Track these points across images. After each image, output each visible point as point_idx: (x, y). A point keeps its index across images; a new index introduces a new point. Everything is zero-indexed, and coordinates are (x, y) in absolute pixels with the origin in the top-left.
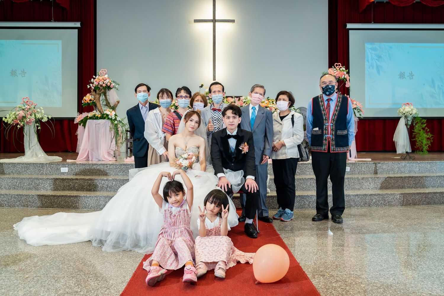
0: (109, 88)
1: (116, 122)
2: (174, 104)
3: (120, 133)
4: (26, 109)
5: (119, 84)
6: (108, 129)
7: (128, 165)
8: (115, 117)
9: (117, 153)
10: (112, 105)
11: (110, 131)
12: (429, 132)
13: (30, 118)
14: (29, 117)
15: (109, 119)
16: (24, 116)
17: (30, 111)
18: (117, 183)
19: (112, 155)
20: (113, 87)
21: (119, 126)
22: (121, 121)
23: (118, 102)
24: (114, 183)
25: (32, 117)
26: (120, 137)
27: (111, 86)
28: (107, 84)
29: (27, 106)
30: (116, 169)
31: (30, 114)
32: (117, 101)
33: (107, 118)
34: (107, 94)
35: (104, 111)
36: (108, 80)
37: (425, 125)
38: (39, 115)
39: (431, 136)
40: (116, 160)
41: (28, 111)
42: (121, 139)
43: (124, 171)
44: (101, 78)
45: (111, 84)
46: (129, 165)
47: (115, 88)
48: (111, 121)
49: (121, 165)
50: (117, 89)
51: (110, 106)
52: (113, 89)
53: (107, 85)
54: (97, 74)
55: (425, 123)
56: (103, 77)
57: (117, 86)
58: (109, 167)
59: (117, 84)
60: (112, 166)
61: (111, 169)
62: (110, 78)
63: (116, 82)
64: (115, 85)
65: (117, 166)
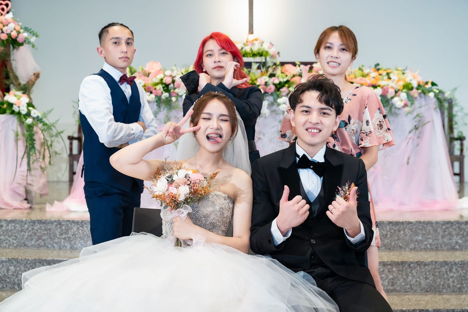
0: (15, 42)
1: (29, 121)
2: (162, 80)
3: (37, 145)
5: (38, 33)
6: (12, 136)
7: (49, 223)
8: (27, 108)
10: (23, 82)
11: (17, 140)
15: (13, 112)
18: (18, 269)
19: (20, 195)
20: (25, 41)
21: (35, 129)
22: (41, 119)
23: (37, 76)
24: (12, 268)
26: (37, 154)
27: (20, 39)
28: (10, 34)
30: (21, 231)
32: (34, 74)
33: (8, 111)
36: (12, 25)
40: (31, 208)
42: (41, 160)
43: (40, 238)
45: (19, 33)
46: (52, 223)
47: (29, 43)
48: (17, 118)
49: (34, 222)
50: (33, 46)
51: (20, 84)
52: (24, 45)
53: (11, 37)
57: (33, 39)
58: (6, 228)
59: (32, 33)
60: (11, 226)
61: (10, 231)
62: (18, 19)
63: (31, 29)
64: (29, 37)
65: (24, 226)
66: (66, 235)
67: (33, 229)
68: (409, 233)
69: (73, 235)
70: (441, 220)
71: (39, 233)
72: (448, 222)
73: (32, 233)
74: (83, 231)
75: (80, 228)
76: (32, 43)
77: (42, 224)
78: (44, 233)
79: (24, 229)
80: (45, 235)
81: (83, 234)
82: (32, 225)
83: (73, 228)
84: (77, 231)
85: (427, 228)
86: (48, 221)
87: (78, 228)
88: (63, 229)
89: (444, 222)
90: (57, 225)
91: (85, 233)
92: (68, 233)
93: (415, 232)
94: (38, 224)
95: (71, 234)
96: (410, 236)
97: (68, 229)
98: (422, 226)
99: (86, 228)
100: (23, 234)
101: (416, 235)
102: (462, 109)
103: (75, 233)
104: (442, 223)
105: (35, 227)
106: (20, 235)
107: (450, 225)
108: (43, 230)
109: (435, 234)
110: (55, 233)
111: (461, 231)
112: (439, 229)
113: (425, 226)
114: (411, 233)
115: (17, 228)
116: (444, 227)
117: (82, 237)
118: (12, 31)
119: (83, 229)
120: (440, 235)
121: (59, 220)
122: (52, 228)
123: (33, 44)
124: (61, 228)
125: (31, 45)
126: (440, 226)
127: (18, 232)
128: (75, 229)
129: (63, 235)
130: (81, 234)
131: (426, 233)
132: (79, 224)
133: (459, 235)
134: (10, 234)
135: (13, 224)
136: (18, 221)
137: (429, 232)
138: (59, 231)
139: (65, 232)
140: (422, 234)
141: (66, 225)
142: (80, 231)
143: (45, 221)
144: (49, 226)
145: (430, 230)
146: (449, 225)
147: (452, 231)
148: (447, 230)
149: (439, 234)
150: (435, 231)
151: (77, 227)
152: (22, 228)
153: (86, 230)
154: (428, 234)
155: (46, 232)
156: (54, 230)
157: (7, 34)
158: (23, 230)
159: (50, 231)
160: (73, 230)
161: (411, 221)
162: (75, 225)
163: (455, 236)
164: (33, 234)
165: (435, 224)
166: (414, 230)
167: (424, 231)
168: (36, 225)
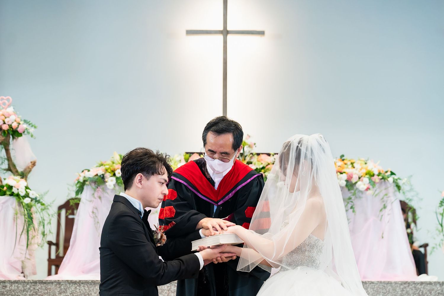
0: (15, 133)
1: (28, 201)
3: (36, 224)
5: (36, 125)
8: (25, 190)
9: (28, 264)
10: (20, 170)
11: (15, 219)
15: (12, 194)
19: (17, 269)
20: (24, 132)
21: (34, 208)
22: (39, 200)
23: (34, 163)
27: (20, 130)
28: (11, 125)
30: (24, 291)
32: (31, 162)
33: (8, 193)
34: (11, 147)
35: (3, 180)
36: (13, 118)
45: (19, 124)
47: (28, 133)
48: (17, 199)
49: (35, 282)
50: (32, 136)
51: (17, 171)
52: (23, 135)
53: (12, 128)
57: (32, 130)
58: (10, 288)
59: (31, 125)
60: (15, 286)
61: (14, 291)
62: (18, 113)
63: (30, 122)
64: (28, 128)
65: (26, 286)
66: (64, 294)
67: (34, 288)
68: (371, 291)
69: (71, 294)
70: (399, 281)
71: (40, 292)
72: (406, 283)
73: (34, 292)
74: (80, 290)
75: (78, 287)
76: (30, 133)
77: (43, 284)
78: (44, 292)
79: (27, 289)
80: (45, 294)
81: (80, 292)
82: (33, 285)
83: (71, 287)
84: (74, 290)
85: (387, 288)
86: (48, 281)
87: (76, 288)
88: (62, 288)
89: (402, 282)
90: (56, 285)
91: (82, 292)
92: (66, 292)
93: (377, 291)
94: (39, 285)
95: (69, 293)
96: (372, 294)
97: (66, 288)
98: (382, 285)
99: (83, 287)
100: (25, 294)
101: (378, 294)
102: (417, 194)
103: (72, 292)
104: (400, 283)
105: (36, 287)
106: (23, 294)
107: (408, 285)
108: (43, 289)
109: (394, 293)
110: (55, 292)
111: (417, 291)
112: (398, 288)
113: (385, 285)
114: (373, 291)
115: (20, 288)
116: (402, 287)
117: (79, 295)
118: (13, 123)
119: (80, 288)
120: (399, 294)
121: (59, 281)
122: (52, 288)
123: (32, 134)
124: (60, 287)
125: (30, 135)
126: (399, 285)
127: (21, 292)
128: (73, 288)
129: (62, 293)
130: (78, 293)
131: (387, 292)
132: (76, 284)
133: (415, 294)
134: (13, 293)
135: (16, 285)
136: (21, 281)
137: (389, 291)
138: (58, 291)
139: (64, 291)
140: (383, 292)
141: (64, 285)
142: (78, 290)
143: (46, 281)
144: (49, 286)
145: (389, 289)
146: (406, 285)
147: (409, 291)
148: (405, 289)
149: (397, 293)
150: (394, 290)
151: (74, 287)
152: (24, 288)
153: (83, 289)
154: (388, 293)
155: (46, 291)
156: (54, 289)
157: (9, 125)
158: (25, 289)
159: (50, 291)
160: (71, 289)
161: (373, 280)
162: (72, 285)
163: (412, 294)
164: (35, 294)
165: (394, 284)
166: (375, 289)
167: (384, 290)
168: (37, 285)
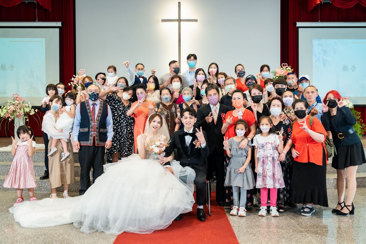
4: (16, 104)
12: (363, 122)
13: (20, 112)
14: (18, 111)
16: (14, 110)
17: (19, 106)
25: (21, 111)
29: (16, 101)
31: (19, 108)
37: (360, 117)
38: (27, 109)
39: (364, 126)
41: (17, 106)
44: (80, 77)
54: (77, 73)
55: (359, 116)
56: (82, 76)
